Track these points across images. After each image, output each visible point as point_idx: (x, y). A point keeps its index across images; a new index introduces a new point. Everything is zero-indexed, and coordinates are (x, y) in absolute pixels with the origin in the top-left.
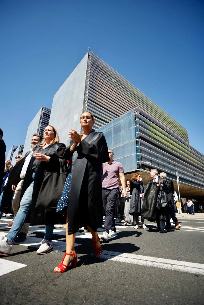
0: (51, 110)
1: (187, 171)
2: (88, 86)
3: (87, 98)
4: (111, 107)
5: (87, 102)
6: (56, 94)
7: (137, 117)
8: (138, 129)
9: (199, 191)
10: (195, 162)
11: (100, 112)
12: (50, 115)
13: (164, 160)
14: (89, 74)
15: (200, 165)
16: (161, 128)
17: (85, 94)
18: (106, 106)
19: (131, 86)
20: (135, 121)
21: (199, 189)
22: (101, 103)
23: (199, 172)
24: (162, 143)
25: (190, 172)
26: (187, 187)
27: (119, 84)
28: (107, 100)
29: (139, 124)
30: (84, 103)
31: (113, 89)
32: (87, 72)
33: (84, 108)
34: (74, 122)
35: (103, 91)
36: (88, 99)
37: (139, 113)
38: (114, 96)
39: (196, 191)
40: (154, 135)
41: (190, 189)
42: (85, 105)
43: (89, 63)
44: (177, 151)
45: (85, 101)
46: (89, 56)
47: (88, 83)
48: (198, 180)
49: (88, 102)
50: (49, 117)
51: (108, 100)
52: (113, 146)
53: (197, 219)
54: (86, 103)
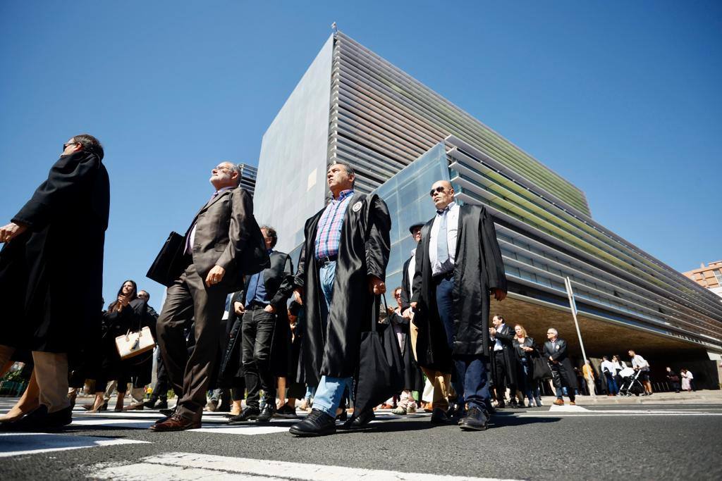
0: (257, 170)
1: (595, 285)
2: (337, 105)
3: (336, 133)
4: (394, 149)
5: (336, 140)
6: (267, 132)
7: (454, 159)
8: (459, 187)
9: (634, 337)
10: (612, 262)
11: (369, 161)
12: (255, 182)
13: (532, 260)
14: (338, 80)
15: (628, 270)
16: (515, 182)
17: (330, 124)
18: (381, 146)
19: (436, 98)
20: (450, 169)
21: (633, 329)
22: (369, 140)
23: (627, 287)
24: (522, 218)
25: (605, 288)
26: (601, 327)
27: (409, 97)
28: (384, 134)
29: (460, 174)
30: (329, 144)
31: (395, 108)
32: (332, 75)
33: (330, 154)
34: (308, 189)
35: (373, 113)
36: (339, 133)
37: (458, 150)
38: (399, 123)
39: (626, 336)
40: (500, 200)
41: (611, 331)
42: (333, 147)
43: (337, 55)
44: (562, 238)
45: (330, 139)
46: (335, 41)
47: (337, 98)
48: (626, 306)
49: (338, 140)
50: (254, 186)
51: (385, 132)
52: (402, 235)
53: (640, 402)
54: (334, 144)
